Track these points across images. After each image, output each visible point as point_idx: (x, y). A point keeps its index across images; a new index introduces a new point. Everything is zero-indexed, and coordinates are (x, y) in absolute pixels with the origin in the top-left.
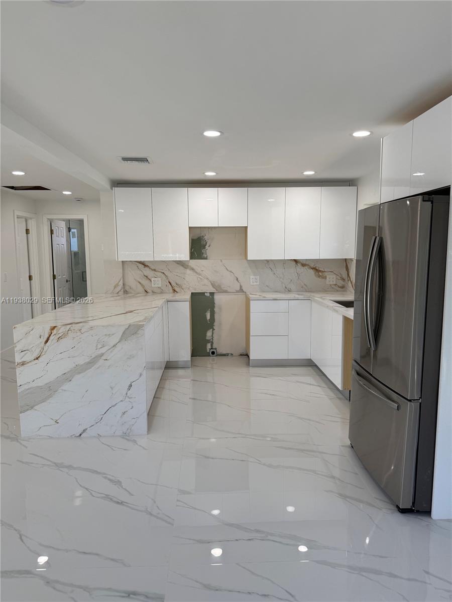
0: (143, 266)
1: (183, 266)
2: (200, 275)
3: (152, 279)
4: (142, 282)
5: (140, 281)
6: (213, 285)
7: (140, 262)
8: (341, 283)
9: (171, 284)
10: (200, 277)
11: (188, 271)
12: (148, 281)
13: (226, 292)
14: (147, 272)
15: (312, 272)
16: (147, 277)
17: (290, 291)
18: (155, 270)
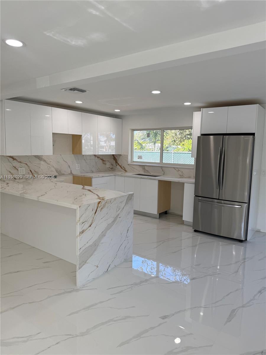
0: (12, 159)
1: (39, 159)
2: (49, 164)
3: (19, 169)
4: (12, 172)
5: (10, 170)
6: (57, 171)
7: (10, 157)
8: (111, 167)
9: (31, 172)
10: (49, 166)
11: (42, 162)
12: (16, 171)
13: (63, 175)
14: (15, 163)
15: (101, 161)
16: (15, 167)
17: (93, 172)
18: (20, 162)
